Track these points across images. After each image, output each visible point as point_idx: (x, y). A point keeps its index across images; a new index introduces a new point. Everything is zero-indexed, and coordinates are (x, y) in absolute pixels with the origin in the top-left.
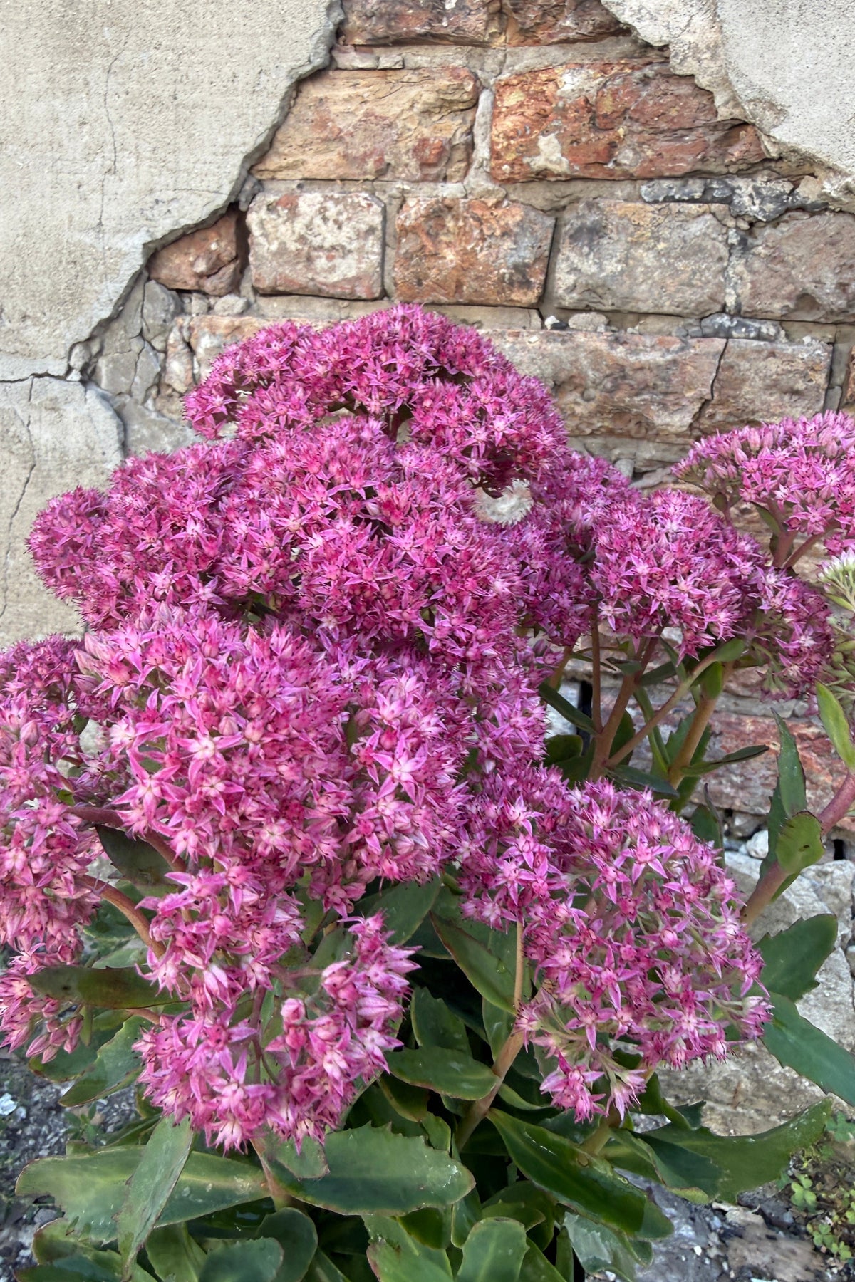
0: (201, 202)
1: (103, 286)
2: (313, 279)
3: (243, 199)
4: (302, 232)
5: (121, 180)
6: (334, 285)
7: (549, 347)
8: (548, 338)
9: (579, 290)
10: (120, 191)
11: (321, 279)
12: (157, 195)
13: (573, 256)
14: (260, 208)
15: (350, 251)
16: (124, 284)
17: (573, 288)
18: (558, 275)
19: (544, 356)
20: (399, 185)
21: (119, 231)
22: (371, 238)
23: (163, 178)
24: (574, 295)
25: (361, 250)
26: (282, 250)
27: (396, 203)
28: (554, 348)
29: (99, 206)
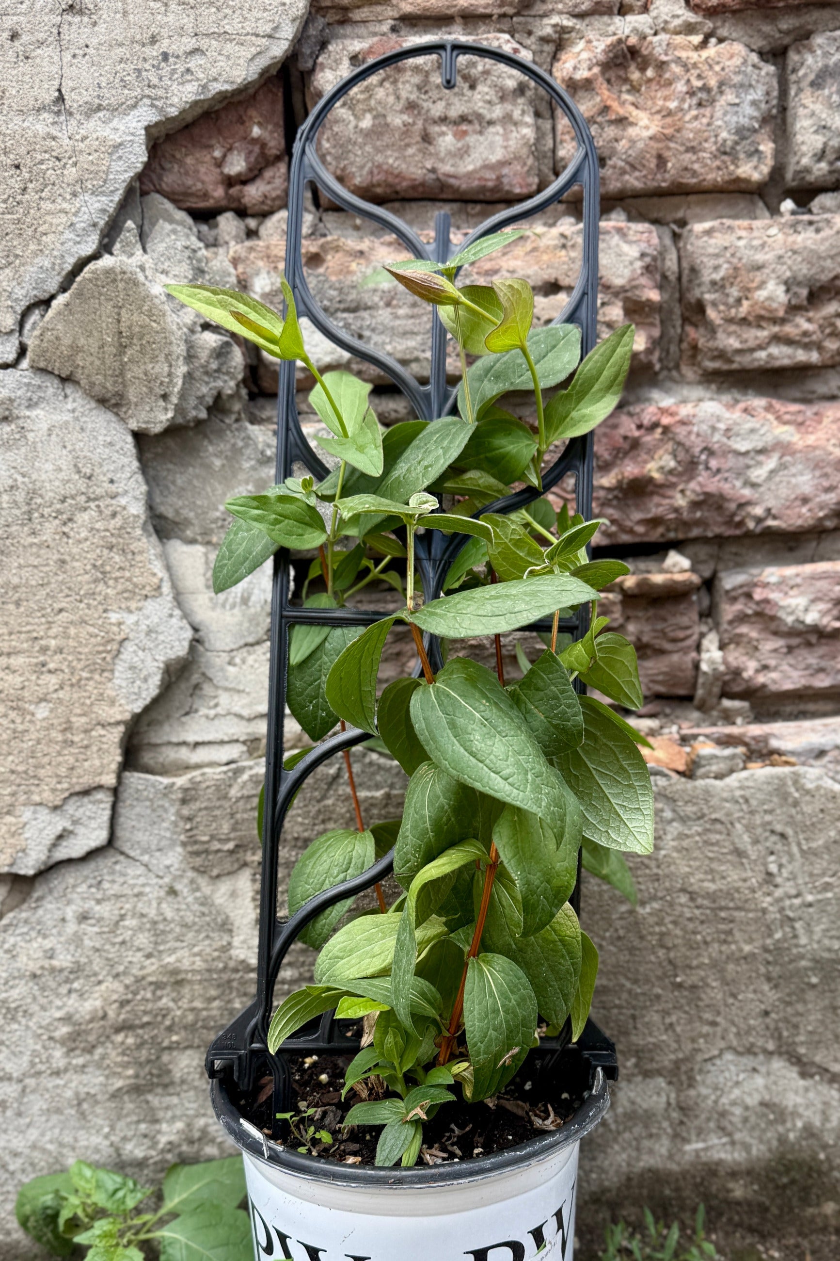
0: (247, 52)
1: (77, 203)
2: (433, 170)
3: (307, 51)
4: (413, 97)
5: (95, 24)
6: (469, 175)
7: (800, 238)
8: (794, 227)
9: (831, 156)
10: (94, 42)
11: (446, 168)
12: (164, 45)
13: (818, 107)
14: (338, 62)
15: (490, 123)
16: (117, 198)
17: (820, 156)
18: (799, 138)
19: (795, 252)
20: (555, 19)
21: (99, 108)
22: (521, 101)
23: (171, 18)
24: (823, 165)
25: (508, 119)
26: (380, 129)
27: (549, 48)
28: (806, 238)
29: (55, 69)
